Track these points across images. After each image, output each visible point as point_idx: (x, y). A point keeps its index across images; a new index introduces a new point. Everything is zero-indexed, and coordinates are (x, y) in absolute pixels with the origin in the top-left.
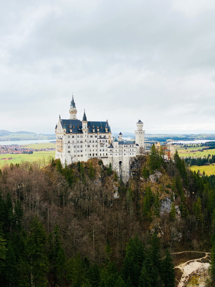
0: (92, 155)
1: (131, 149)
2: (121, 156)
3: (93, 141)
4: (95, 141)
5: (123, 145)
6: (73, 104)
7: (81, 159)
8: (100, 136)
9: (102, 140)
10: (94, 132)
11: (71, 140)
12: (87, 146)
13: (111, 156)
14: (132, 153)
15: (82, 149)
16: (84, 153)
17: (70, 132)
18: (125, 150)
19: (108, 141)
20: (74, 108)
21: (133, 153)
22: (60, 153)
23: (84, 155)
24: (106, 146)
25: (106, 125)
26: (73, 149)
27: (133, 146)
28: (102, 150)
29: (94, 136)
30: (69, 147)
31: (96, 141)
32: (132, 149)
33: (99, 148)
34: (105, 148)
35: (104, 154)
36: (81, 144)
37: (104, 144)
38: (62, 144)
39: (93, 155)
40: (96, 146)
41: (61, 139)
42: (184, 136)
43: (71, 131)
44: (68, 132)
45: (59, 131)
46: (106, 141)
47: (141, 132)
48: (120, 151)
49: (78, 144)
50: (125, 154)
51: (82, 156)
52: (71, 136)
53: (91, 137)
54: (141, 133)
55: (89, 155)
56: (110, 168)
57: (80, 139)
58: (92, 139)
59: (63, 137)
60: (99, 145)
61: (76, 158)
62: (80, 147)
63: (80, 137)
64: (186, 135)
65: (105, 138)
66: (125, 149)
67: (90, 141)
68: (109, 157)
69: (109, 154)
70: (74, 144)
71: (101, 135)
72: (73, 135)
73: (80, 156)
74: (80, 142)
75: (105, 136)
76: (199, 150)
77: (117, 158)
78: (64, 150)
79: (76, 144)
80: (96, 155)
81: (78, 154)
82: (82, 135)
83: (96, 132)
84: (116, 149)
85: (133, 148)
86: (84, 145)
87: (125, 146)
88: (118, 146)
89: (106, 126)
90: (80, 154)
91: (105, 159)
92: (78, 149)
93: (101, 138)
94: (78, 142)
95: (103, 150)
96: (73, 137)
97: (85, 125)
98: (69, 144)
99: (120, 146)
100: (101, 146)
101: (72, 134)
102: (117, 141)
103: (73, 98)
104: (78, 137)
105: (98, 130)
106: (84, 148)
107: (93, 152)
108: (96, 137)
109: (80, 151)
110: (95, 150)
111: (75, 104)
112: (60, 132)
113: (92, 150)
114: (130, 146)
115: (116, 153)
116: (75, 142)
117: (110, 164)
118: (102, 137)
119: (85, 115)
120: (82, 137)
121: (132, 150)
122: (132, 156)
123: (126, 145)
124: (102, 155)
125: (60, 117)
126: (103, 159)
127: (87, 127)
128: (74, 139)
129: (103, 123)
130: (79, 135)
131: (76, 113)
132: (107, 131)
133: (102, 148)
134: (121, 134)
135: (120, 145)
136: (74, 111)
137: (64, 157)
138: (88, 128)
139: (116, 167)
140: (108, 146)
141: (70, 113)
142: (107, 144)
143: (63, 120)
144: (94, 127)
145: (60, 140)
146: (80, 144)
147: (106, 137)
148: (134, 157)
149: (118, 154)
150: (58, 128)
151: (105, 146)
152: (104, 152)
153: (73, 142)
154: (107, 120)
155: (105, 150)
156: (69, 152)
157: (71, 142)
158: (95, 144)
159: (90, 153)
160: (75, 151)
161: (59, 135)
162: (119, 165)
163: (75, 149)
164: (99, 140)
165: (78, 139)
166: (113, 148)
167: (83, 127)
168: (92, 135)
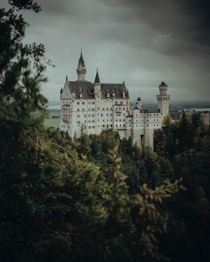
0: (106, 126)
1: (155, 118)
2: (143, 128)
3: (107, 109)
5: (146, 114)
6: (81, 61)
7: (90, 132)
8: (116, 103)
9: (118, 107)
10: (108, 98)
11: (81, 107)
12: (100, 114)
13: (130, 128)
14: (156, 124)
15: (93, 118)
16: (96, 124)
18: (148, 121)
19: (126, 109)
20: (83, 68)
21: (158, 123)
22: (66, 124)
23: (96, 127)
24: (124, 115)
25: (124, 88)
26: (82, 119)
27: (158, 115)
28: (118, 121)
29: (108, 102)
30: (78, 116)
31: (111, 109)
33: (116, 117)
34: (122, 117)
35: (120, 125)
36: (94, 112)
37: (121, 112)
38: (69, 112)
40: (111, 115)
41: (69, 106)
43: (81, 96)
44: (78, 97)
45: (65, 95)
46: (124, 109)
48: (142, 122)
49: (89, 113)
50: (148, 126)
51: (94, 127)
52: (81, 103)
53: (105, 103)
54: (165, 98)
55: (102, 127)
57: (92, 106)
58: (106, 106)
59: (70, 103)
60: (115, 114)
61: (86, 130)
62: (91, 116)
63: (91, 103)
65: (121, 104)
66: (149, 119)
67: (104, 109)
68: (127, 128)
69: (128, 125)
70: (85, 113)
71: (116, 100)
72: (84, 101)
73: (92, 127)
74: (91, 110)
75: (122, 103)
77: (138, 129)
80: (111, 126)
81: (89, 124)
82: (93, 101)
83: (111, 97)
84: (137, 119)
85: (158, 118)
87: (148, 115)
88: (139, 114)
89: (124, 90)
90: (92, 124)
91: (122, 132)
92: (89, 119)
93: (116, 104)
94: (89, 110)
96: (83, 103)
97: (97, 89)
98: (78, 112)
99: (142, 115)
100: (117, 115)
101: (82, 100)
103: (81, 55)
104: (89, 103)
105: (114, 95)
106: (97, 117)
107: (107, 123)
108: (111, 103)
109: (91, 121)
110: (109, 120)
111: (84, 62)
112: (67, 97)
113: (106, 120)
114: (155, 115)
115: (137, 124)
116: (86, 110)
117: (130, 138)
118: (119, 103)
119: (97, 75)
121: (156, 121)
122: (157, 128)
124: (119, 126)
125: (67, 79)
126: (120, 132)
127: (100, 91)
128: (85, 107)
129: (119, 85)
130: (91, 101)
131: (85, 73)
132: (124, 96)
133: (118, 118)
134: (139, 99)
136: (83, 71)
139: (136, 141)
140: (126, 116)
141: (78, 73)
142: (125, 112)
143: (70, 82)
144: (108, 90)
145: (67, 107)
146: (92, 113)
148: (159, 129)
149: (139, 125)
150: (64, 92)
151: (122, 114)
152: (121, 122)
153: (83, 110)
154: (124, 82)
155: (122, 120)
156: (78, 122)
157: (81, 110)
158: (109, 112)
159: (103, 123)
160: (85, 122)
161: (65, 101)
162: (140, 139)
163: (86, 119)
164: (115, 107)
165: (89, 106)
166: (133, 117)
167: (95, 91)
168: (105, 100)
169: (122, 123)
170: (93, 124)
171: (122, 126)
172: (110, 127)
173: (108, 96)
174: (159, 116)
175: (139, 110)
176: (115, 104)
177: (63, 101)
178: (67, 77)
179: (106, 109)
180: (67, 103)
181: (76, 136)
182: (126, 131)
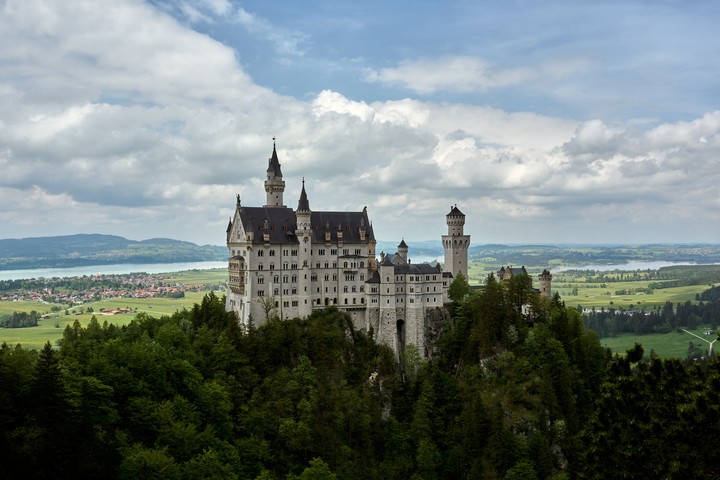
0: (323, 301)
2: (401, 305)
3: (327, 265)
4: (331, 265)
5: (408, 276)
6: (274, 165)
7: (289, 314)
8: (346, 252)
9: (350, 261)
10: (328, 242)
11: (267, 261)
12: (309, 277)
13: (375, 305)
14: (432, 298)
15: (294, 285)
16: (301, 296)
17: (265, 239)
18: (411, 290)
19: (366, 266)
20: (278, 178)
21: (435, 297)
22: (237, 296)
23: (301, 303)
24: (362, 278)
25: (362, 221)
26: (270, 287)
27: (434, 278)
28: (350, 290)
29: (328, 251)
30: (261, 281)
31: (335, 265)
32: (431, 287)
33: (343, 282)
34: (358, 283)
35: (354, 299)
36: (294, 272)
37: (355, 273)
38: (242, 272)
39: (327, 304)
40: (335, 278)
41: (241, 259)
42: (599, 251)
43: (266, 237)
44: (259, 241)
45: (236, 237)
46: (362, 264)
47: (458, 240)
48: (400, 292)
49: (284, 273)
50: (412, 301)
51: (295, 304)
52: (266, 252)
53: (322, 252)
54: (458, 242)
55: (315, 303)
56: (371, 339)
57: (289, 259)
58: (322, 260)
59: (244, 252)
60: (342, 277)
61: (279, 309)
62: (290, 280)
63: (290, 253)
64: (602, 248)
65: (357, 255)
66: (413, 286)
67: (318, 266)
68: (368, 306)
69: (368, 299)
70: (275, 273)
71: (346, 247)
72: (272, 248)
73: (290, 304)
74: (290, 267)
75: (358, 251)
76: (639, 290)
77: (391, 308)
78: (248, 287)
79: (278, 273)
81: (286, 298)
82: (295, 248)
83: (335, 240)
84: (388, 286)
85: (434, 285)
86: (301, 274)
87: (412, 279)
88: (392, 278)
89: (362, 225)
90: (289, 298)
91: (359, 314)
92: (286, 286)
93: (347, 256)
94: (286, 267)
95: (354, 290)
96: (272, 253)
97: (303, 222)
98: (260, 273)
99: (399, 278)
100: (347, 279)
101: (268, 247)
102: (392, 265)
103: (275, 152)
104: (286, 253)
105: (340, 235)
106: (302, 283)
107: (327, 295)
108: (334, 252)
109: (290, 292)
110: (331, 289)
112: (239, 241)
113: (323, 290)
114: (428, 278)
115: (389, 298)
116: (277, 267)
117: (371, 329)
118: (351, 252)
119: (304, 194)
120: (294, 253)
121: (431, 290)
122: (433, 305)
123: (414, 276)
124: (350, 302)
125: (239, 201)
126: (351, 314)
127: (308, 228)
128: (276, 260)
129: (352, 214)
130: (289, 249)
131: (282, 190)
132: (363, 239)
133: (349, 284)
134: (403, 245)
135: (399, 276)
136: (277, 186)
137: (247, 306)
138: (312, 228)
139: (387, 336)
140: (366, 279)
141: (267, 190)
142: (364, 271)
143: (246, 209)
144: (328, 225)
145: (238, 262)
146: (289, 274)
147: (362, 255)
148: (437, 308)
149: (393, 300)
150: (233, 230)
151: (358, 277)
152: (355, 294)
153: (272, 267)
154: (366, 208)
155: (358, 289)
156: (261, 293)
157: (267, 267)
158: (331, 273)
159: (318, 296)
160: (276, 292)
161: (236, 249)
162: (395, 331)
163: (277, 285)
164: (342, 262)
165: (285, 259)
166: (380, 282)
167: (299, 228)
168: (322, 248)
169: (358, 295)
170: (294, 297)
171: (358, 302)
172: (331, 303)
173: (328, 239)
174: (437, 280)
175: (392, 268)
176: (342, 255)
177: (232, 248)
178: (238, 198)
179: (322, 266)
180: (239, 252)
181: (253, 323)
182: (367, 312)
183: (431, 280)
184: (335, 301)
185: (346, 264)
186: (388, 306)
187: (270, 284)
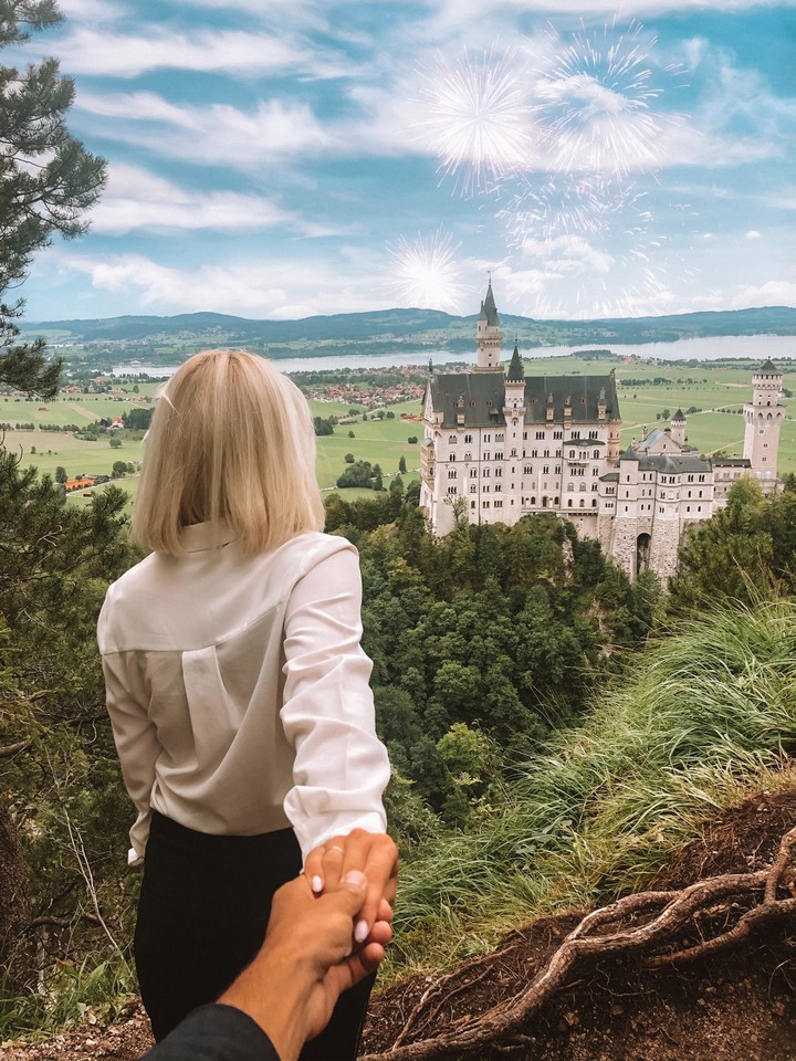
0: (539, 502)
1: (691, 489)
2: (648, 514)
3: (547, 454)
4: (552, 454)
5: (659, 476)
6: (488, 309)
7: (490, 517)
8: (576, 435)
9: (577, 450)
10: (550, 421)
11: (461, 449)
12: (519, 469)
13: (609, 511)
14: (694, 507)
15: (498, 480)
16: (506, 496)
17: (459, 421)
18: (663, 496)
19: (602, 456)
20: (492, 328)
21: (700, 504)
23: (507, 503)
24: (595, 472)
26: (465, 483)
27: (701, 478)
28: (577, 488)
29: (549, 434)
30: (452, 475)
31: (559, 454)
32: (695, 491)
33: (568, 478)
34: (589, 479)
35: (582, 501)
36: (499, 464)
37: (585, 465)
38: (430, 462)
39: (545, 505)
40: (558, 470)
41: (431, 444)
43: (461, 419)
44: (450, 423)
46: (596, 455)
47: (765, 413)
48: (647, 496)
49: (484, 465)
50: (662, 510)
51: (498, 504)
52: (461, 438)
53: (540, 436)
54: (765, 416)
55: (528, 503)
56: (598, 553)
57: (494, 447)
58: (541, 446)
59: (434, 437)
60: (567, 471)
61: (476, 510)
62: (492, 473)
63: (493, 438)
66: (666, 490)
67: (535, 454)
68: (601, 512)
69: (601, 503)
70: (472, 465)
71: (576, 429)
72: (469, 433)
73: (492, 505)
74: (492, 457)
75: (594, 435)
77: (629, 517)
78: (436, 482)
79: (477, 465)
80: (556, 503)
81: (485, 497)
82: (500, 431)
83: (559, 418)
84: (628, 488)
85: (701, 489)
86: (508, 466)
87: (664, 480)
88: (637, 476)
89: (603, 397)
90: (492, 497)
91: (588, 520)
92: (486, 481)
93: (576, 441)
94: (486, 457)
95: (582, 488)
96: (468, 439)
97: (515, 396)
98: (451, 465)
99: (648, 477)
100: (573, 473)
101: (463, 432)
102: (636, 459)
103: (490, 290)
104: (487, 439)
105: (568, 412)
106: (508, 478)
107: (545, 493)
108: (558, 436)
109: (492, 489)
110: (552, 486)
113: (540, 485)
114: (690, 479)
115: (628, 504)
116: (475, 457)
118: (584, 435)
119: (516, 358)
121: (695, 495)
122: (695, 516)
123: (668, 476)
124: (576, 504)
125: (430, 367)
126: (576, 521)
127: (520, 404)
128: (473, 448)
130: (492, 433)
131: (497, 345)
132: (602, 416)
133: (577, 480)
134: (679, 417)
135: (648, 474)
136: (490, 339)
137: (434, 506)
138: (525, 404)
139: (620, 554)
140: (600, 474)
142: (599, 463)
143: (439, 376)
144: (551, 399)
145: (426, 447)
146: (493, 466)
147: (598, 439)
148: (702, 520)
149: (633, 507)
151: (589, 471)
152: (584, 493)
153: (468, 457)
154: (613, 370)
155: (589, 488)
156: (452, 490)
157: (460, 457)
158: (552, 463)
159: (532, 493)
160: (473, 490)
162: (634, 548)
163: (475, 481)
164: (568, 449)
165: (486, 447)
166: (618, 482)
167: (507, 404)
168: (541, 429)
169: (589, 496)
170: (498, 496)
171: (588, 505)
172: (551, 504)
173: (550, 417)
174: (706, 482)
176: (570, 439)
178: (430, 362)
179: (541, 454)
182: (599, 518)
183: (696, 480)
184: (557, 501)
185: (572, 454)
186: (626, 515)
187: (465, 479)
